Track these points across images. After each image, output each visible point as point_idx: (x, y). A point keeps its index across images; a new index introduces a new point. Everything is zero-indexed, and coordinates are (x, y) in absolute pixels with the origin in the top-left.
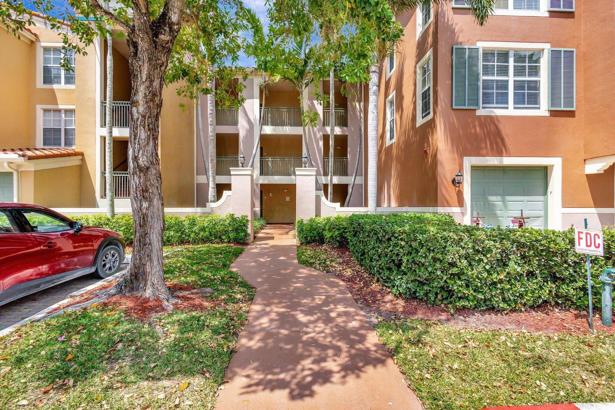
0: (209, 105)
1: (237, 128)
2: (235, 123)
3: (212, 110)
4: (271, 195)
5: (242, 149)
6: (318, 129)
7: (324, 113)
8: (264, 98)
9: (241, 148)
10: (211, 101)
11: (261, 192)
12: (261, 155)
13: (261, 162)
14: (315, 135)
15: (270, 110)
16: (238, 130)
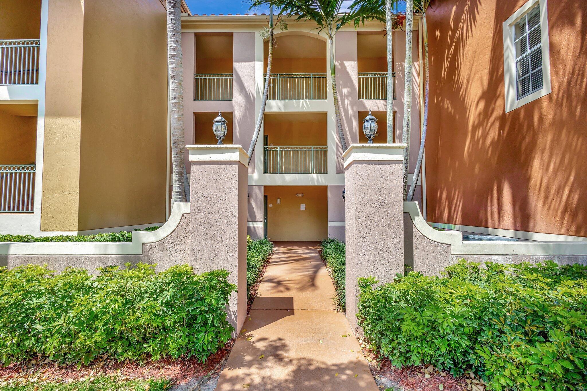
0: (169, 40)
1: (232, 104)
2: (229, 98)
3: (175, 49)
4: (279, 201)
5: (238, 134)
6: (350, 101)
7: (359, 79)
8: (270, 52)
9: (236, 133)
10: (172, 31)
11: (266, 197)
12: (266, 143)
13: (266, 154)
14: (346, 112)
15: (279, 77)
16: (232, 107)
